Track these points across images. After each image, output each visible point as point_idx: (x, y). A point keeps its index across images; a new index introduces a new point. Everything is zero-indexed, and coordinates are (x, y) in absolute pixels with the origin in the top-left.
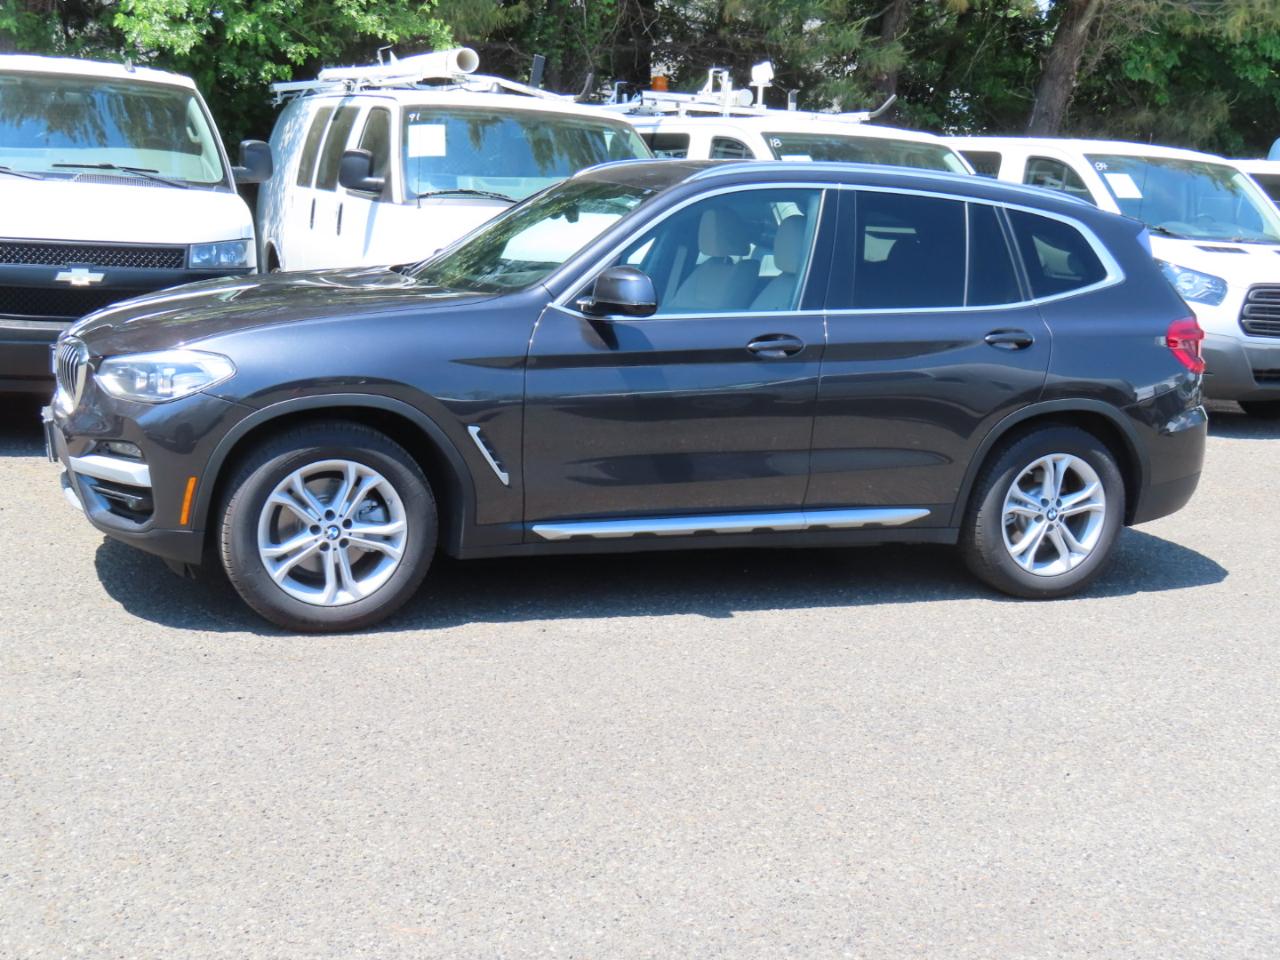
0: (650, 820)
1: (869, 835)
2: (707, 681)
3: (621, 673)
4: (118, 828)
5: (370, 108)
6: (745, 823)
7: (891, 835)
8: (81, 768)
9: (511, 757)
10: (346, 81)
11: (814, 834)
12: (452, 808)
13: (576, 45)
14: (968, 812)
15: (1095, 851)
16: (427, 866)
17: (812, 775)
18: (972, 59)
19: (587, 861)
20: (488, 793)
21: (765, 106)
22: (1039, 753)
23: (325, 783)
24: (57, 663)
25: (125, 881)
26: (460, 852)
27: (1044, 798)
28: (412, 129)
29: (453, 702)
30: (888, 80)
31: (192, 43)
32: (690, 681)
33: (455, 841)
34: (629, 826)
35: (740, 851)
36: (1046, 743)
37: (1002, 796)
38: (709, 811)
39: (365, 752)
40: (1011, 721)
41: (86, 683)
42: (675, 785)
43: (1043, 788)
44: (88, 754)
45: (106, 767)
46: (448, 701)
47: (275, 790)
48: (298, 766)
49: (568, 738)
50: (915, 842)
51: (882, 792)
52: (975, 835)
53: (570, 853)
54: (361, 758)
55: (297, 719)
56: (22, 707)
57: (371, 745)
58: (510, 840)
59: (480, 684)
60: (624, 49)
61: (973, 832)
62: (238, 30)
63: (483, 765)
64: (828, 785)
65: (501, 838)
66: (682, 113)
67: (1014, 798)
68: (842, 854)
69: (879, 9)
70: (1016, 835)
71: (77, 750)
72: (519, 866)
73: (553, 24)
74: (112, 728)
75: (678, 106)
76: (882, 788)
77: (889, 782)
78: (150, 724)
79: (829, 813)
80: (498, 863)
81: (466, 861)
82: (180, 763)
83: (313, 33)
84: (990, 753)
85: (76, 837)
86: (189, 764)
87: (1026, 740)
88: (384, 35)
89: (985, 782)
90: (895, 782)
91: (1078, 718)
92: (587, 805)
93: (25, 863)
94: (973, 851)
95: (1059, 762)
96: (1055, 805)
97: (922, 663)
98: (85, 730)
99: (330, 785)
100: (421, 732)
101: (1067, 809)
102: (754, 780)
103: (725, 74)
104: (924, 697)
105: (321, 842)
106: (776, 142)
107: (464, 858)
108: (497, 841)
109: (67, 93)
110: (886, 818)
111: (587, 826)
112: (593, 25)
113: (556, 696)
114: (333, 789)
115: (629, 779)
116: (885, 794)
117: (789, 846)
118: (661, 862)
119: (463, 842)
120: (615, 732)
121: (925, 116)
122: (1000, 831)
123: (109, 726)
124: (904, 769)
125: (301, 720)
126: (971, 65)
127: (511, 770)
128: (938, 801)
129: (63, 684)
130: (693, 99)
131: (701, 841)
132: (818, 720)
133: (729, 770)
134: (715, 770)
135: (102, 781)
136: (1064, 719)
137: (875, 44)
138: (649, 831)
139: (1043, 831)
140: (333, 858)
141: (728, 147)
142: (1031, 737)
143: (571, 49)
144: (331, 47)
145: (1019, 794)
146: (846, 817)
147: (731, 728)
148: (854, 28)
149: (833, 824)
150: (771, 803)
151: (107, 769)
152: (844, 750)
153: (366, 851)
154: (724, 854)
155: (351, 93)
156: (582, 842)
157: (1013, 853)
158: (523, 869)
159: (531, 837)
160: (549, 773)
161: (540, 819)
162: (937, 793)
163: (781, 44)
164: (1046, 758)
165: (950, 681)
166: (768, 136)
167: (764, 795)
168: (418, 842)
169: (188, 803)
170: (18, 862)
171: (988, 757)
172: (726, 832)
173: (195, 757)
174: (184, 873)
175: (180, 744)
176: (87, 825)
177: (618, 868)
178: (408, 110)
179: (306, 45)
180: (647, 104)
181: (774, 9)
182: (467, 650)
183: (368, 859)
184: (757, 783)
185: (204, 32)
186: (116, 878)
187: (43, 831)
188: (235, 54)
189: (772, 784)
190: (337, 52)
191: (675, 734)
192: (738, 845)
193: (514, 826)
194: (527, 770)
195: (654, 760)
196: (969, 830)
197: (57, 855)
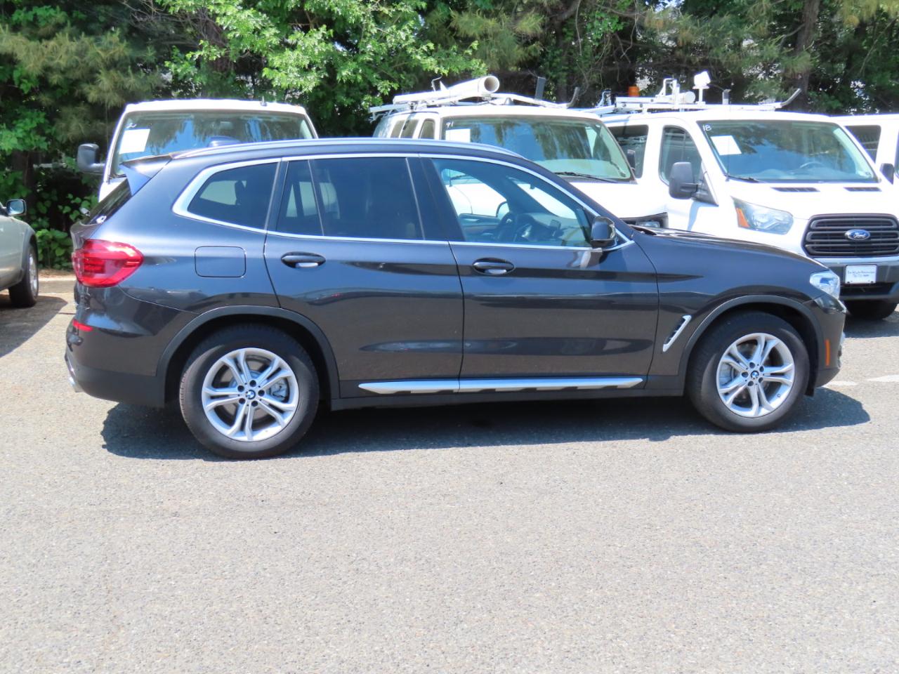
0: (538, 632)
1: (703, 648)
2: (611, 522)
3: (547, 516)
4: (163, 628)
5: (424, 120)
6: (609, 636)
7: (721, 649)
8: (154, 583)
9: (450, 580)
10: (410, 103)
11: (660, 647)
12: (397, 620)
13: (576, 69)
14: (786, 631)
15: (883, 667)
16: (366, 664)
17: (671, 598)
18: (865, 60)
19: (483, 663)
20: (426, 608)
21: (704, 102)
22: (855, 583)
23: (313, 597)
24: (164, 506)
25: (155, 669)
26: (393, 654)
27: (851, 621)
28: (448, 132)
29: (421, 537)
30: (802, 79)
31: (313, 84)
32: (598, 523)
33: (391, 645)
34: (522, 637)
35: (600, 659)
36: (862, 574)
37: (816, 618)
38: (584, 626)
39: (348, 575)
40: (837, 557)
41: (178, 521)
42: (565, 605)
43: (852, 613)
44: (163, 573)
45: (170, 582)
46: (419, 536)
47: (278, 602)
48: (299, 584)
49: (495, 565)
50: (739, 656)
51: (722, 613)
52: (788, 651)
53: (472, 657)
54: (345, 579)
55: (310, 548)
56: (131, 538)
57: (354, 570)
58: (431, 645)
59: (444, 524)
60: (610, 69)
61: (787, 648)
62: (344, 73)
63: (429, 586)
64: (681, 607)
65: (425, 644)
66: (645, 110)
67: (826, 620)
68: (678, 664)
69: (794, 30)
70: (821, 652)
71: (156, 570)
72: (432, 666)
73: (560, 55)
74: (184, 554)
75: (641, 106)
76: (723, 611)
77: (730, 606)
78: (210, 551)
79: (677, 630)
80: (418, 663)
81: (395, 661)
82: (221, 581)
83: (395, 73)
84: (815, 582)
85: (134, 635)
86: (226, 581)
87: (846, 572)
88: (439, 71)
89: (805, 607)
90: (734, 605)
91: (893, 555)
92: (495, 619)
93: (94, 653)
94: (783, 664)
95: (869, 591)
96: (858, 627)
97: (778, 509)
98: (166, 555)
99: (317, 599)
100: (392, 560)
101: (868, 631)
102: (625, 602)
103: (675, 82)
104: (773, 536)
105: (298, 643)
106: (707, 128)
107: (394, 659)
108: (422, 646)
109: (222, 122)
110: (721, 634)
111: (491, 636)
112: (587, 54)
113: (496, 533)
114: (318, 602)
115: (532, 599)
116: (724, 615)
117: (639, 656)
118: (538, 666)
119: (397, 646)
120: (531, 562)
121: (830, 102)
122: (808, 648)
123: (183, 552)
124: (744, 595)
125: (312, 549)
126: (864, 64)
127: (447, 590)
128: (765, 622)
129: (163, 521)
130: (652, 101)
131: (572, 650)
132: (686, 554)
133: (608, 593)
134: (598, 593)
135: (166, 593)
136: (881, 556)
137: (789, 54)
138: (535, 641)
139: (844, 649)
140: (302, 655)
141: (674, 132)
142: (852, 570)
143: (573, 72)
144: (407, 81)
145: (831, 617)
146: (688, 633)
147: (618, 560)
148: (774, 43)
149: (677, 639)
150: (634, 620)
151: (171, 584)
152: (700, 578)
153: (327, 651)
154: (587, 662)
155: (414, 111)
156: (483, 648)
157: (815, 667)
158: (434, 669)
159: (447, 644)
160: (474, 593)
161: (458, 629)
162: (765, 615)
163: (720, 58)
164: (860, 588)
165: (796, 523)
166: (701, 124)
167: (630, 614)
168: (366, 645)
169: (216, 611)
170: (90, 652)
171: (813, 586)
172: (593, 643)
173: (232, 576)
174: (197, 664)
175: (224, 566)
176: (144, 625)
177: (504, 670)
178: (445, 120)
179: (390, 82)
180: (619, 106)
181: (714, 34)
182: (442, 498)
183: (326, 657)
184: (627, 603)
185: (322, 77)
186: (150, 667)
187: (114, 629)
188: (345, 90)
189: (638, 605)
190: (411, 84)
191: (575, 563)
192: (599, 655)
193: (437, 634)
194: (459, 591)
195: (553, 584)
196: (784, 646)
197: (117, 647)
